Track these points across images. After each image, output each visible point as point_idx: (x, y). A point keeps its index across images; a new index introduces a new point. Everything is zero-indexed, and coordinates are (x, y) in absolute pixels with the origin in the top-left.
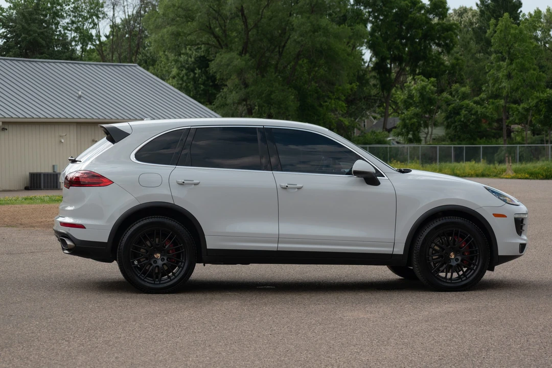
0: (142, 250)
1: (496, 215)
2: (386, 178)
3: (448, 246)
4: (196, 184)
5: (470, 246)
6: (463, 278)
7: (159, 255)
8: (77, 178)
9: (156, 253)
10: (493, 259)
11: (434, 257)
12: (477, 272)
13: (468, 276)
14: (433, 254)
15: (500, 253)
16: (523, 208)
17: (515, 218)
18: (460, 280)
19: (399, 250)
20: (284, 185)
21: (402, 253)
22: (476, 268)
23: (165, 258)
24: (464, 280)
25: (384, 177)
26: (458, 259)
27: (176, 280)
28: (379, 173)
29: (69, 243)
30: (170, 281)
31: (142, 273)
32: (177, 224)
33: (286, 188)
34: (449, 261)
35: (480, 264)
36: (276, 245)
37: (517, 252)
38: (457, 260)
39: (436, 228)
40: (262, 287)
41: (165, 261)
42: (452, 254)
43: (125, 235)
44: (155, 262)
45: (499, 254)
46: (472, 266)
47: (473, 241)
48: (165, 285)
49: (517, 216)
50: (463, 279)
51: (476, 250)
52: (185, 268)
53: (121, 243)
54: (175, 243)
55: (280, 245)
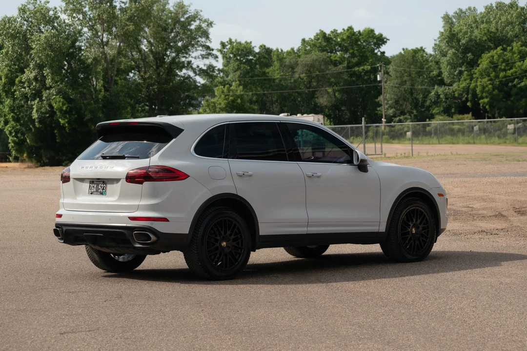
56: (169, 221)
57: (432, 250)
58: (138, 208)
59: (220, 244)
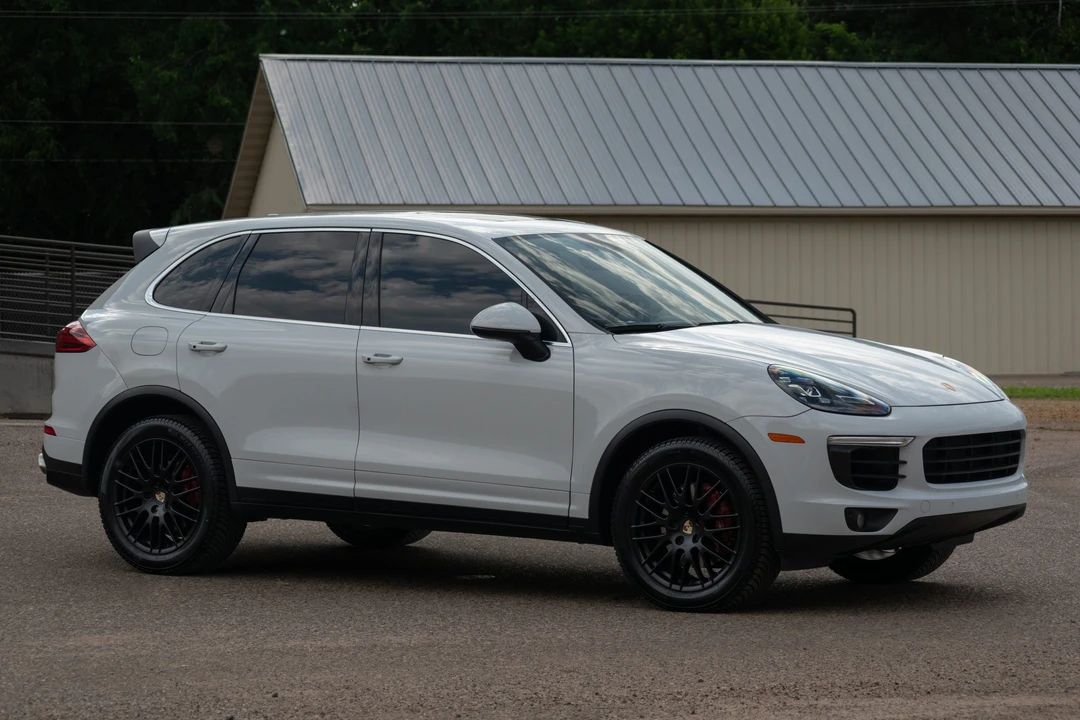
1: (776, 437)
3: (675, 505)
4: (219, 351)
7: (163, 496)
9: (158, 492)
12: (735, 570)
13: (716, 579)
14: (645, 521)
15: (788, 528)
17: (829, 447)
18: (700, 586)
19: (580, 509)
20: (368, 356)
21: (585, 515)
23: (170, 502)
24: (709, 587)
25: (565, 341)
27: (185, 548)
28: (559, 335)
30: (175, 550)
34: (680, 540)
35: (743, 552)
36: (349, 485)
38: (696, 538)
41: (169, 510)
42: (687, 523)
44: (154, 508)
45: (785, 530)
47: (727, 496)
49: (836, 441)
50: (706, 585)
51: (735, 519)
55: (360, 486)
56: (55, 434)
59: (153, 494)
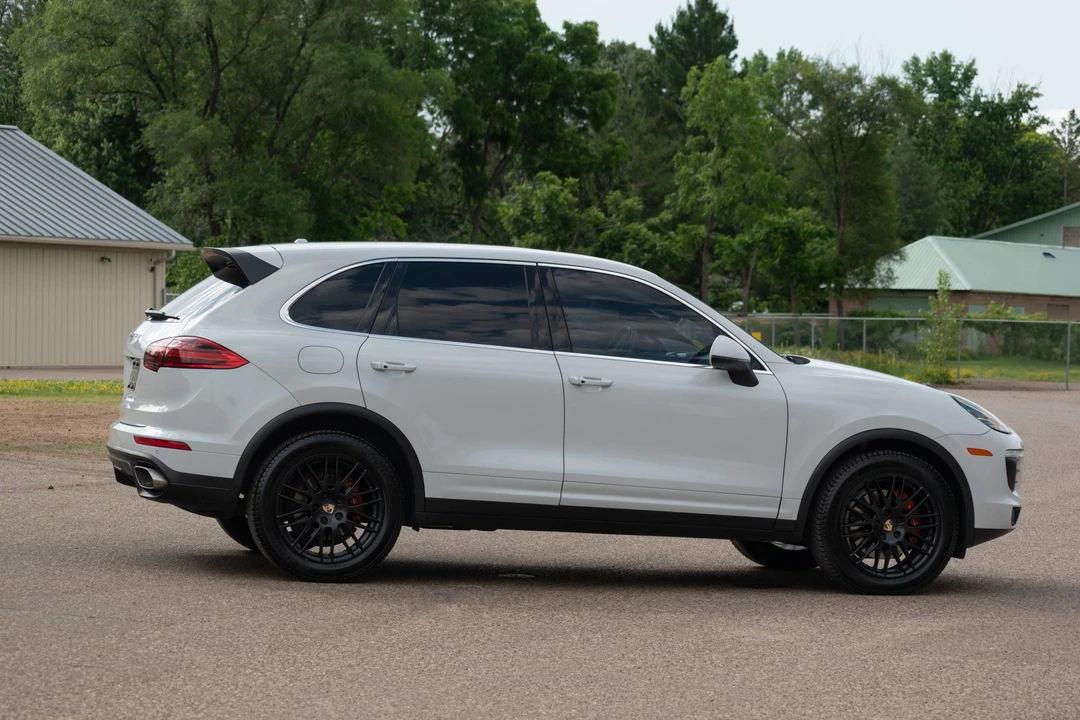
0: (298, 497)
1: (974, 451)
2: (768, 372)
3: (880, 507)
4: (409, 371)
5: (922, 510)
6: (907, 569)
7: (331, 507)
8: (175, 351)
10: (964, 534)
11: (852, 528)
12: (933, 559)
13: (916, 567)
14: (850, 521)
15: (978, 524)
16: (1015, 440)
17: (1007, 458)
18: (902, 574)
19: (790, 512)
20: (577, 378)
21: (794, 517)
22: (933, 552)
23: (344, 513)
24: (911, 573)
25: (764, 369)
26: (899, 533)
27: (363, 556)
28: (756, 363)
29: (155, 477)
30: (351, 559)
31: (299, 542)
32: (369, 448)
33: (580, 385)
34: (882, 537)
35: (940, 544)
36: (557, 495)
37: (1006, 523)
38: (896, 534)
39: (861, 471)
40: (510, 575)
41: (344, 520)
42: (888, 522)
43: (267, 466)
44: (325, 520)
45: (977, 526)
46: (924, 547)
47: (928, 500)
48: (342, 566)
49: (1009, 454)
50: (907, 572)
51: (934, 518)
52: (381, 535)
53: (259, 481)
54: (362, 486)
55: (565, 495)
56: (190, 449)
57: (943, 572)
58: (153, 420)
59: (318, 506)
